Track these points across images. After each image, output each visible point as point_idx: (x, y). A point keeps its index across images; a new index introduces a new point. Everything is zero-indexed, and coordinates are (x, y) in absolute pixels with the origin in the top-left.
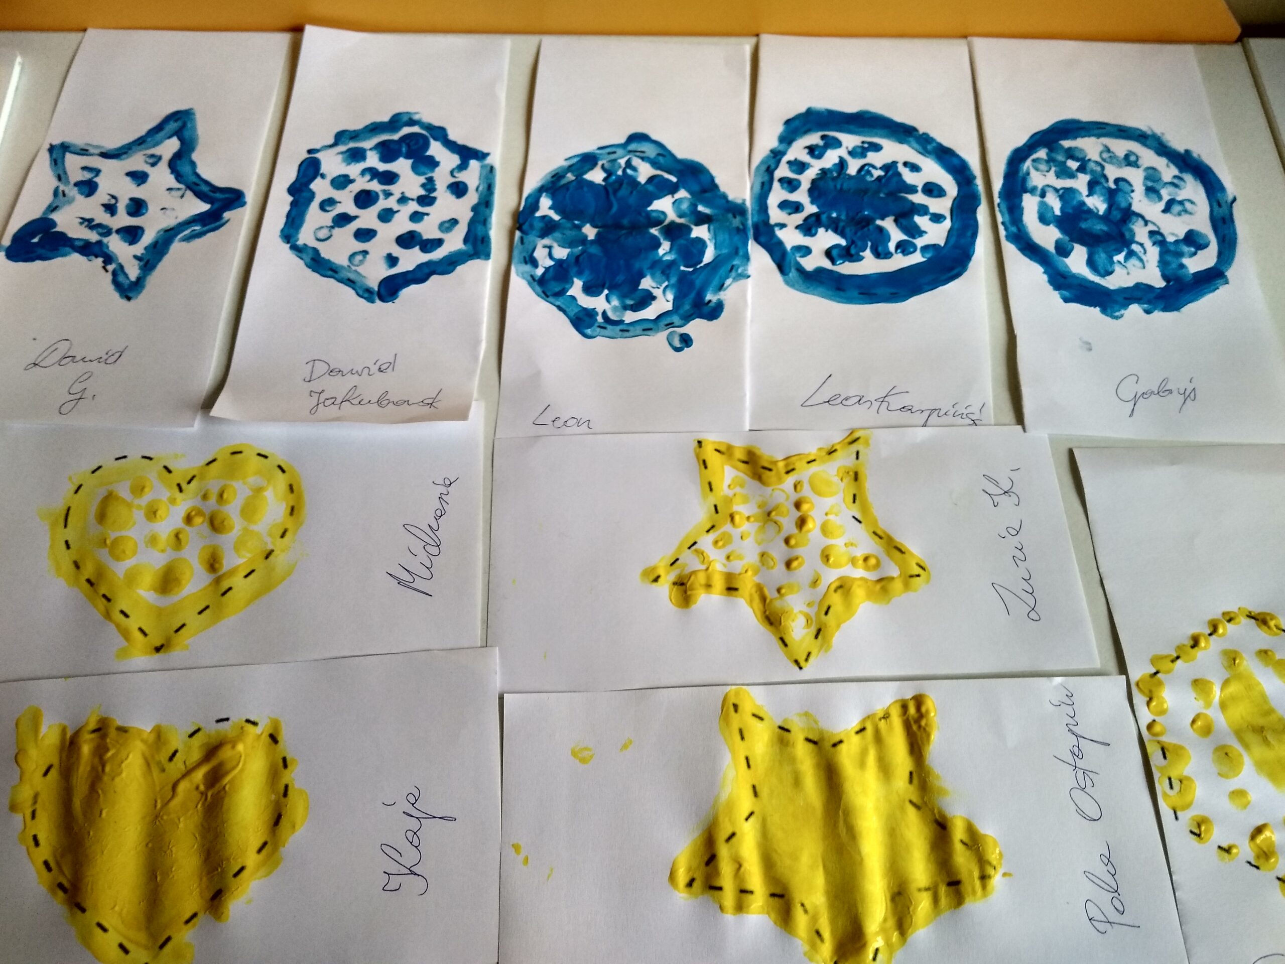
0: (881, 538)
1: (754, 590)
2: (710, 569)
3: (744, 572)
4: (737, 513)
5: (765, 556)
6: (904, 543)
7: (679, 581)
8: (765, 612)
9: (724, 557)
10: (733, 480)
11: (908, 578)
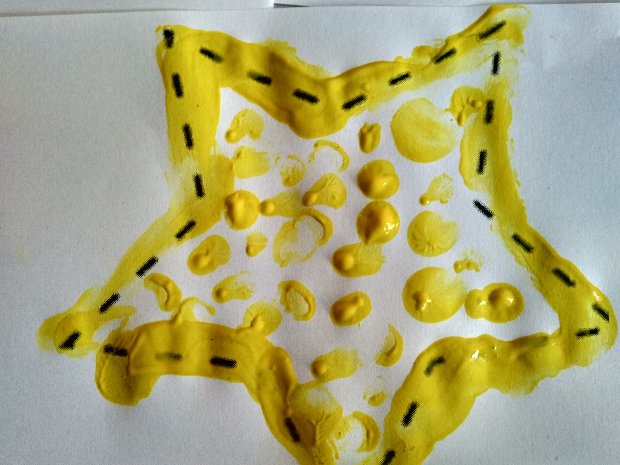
0: (528, 248)
1: (265, 365)
2: (180, 320)
3: (249, 324)
4: (242, 194)
5: (292, 290)
6: (572, 261)
7: (116, 346)
8: (285, 412)
9: (209, 291)
10: (236, 120)
11: (575, 337)
